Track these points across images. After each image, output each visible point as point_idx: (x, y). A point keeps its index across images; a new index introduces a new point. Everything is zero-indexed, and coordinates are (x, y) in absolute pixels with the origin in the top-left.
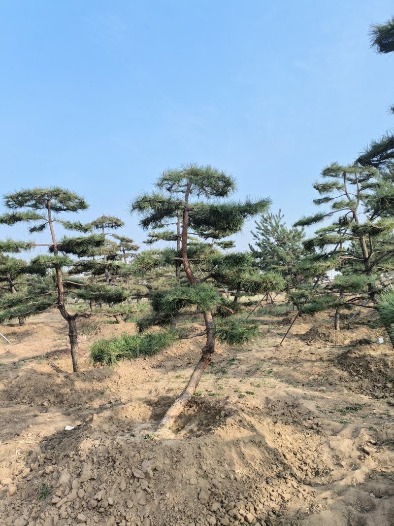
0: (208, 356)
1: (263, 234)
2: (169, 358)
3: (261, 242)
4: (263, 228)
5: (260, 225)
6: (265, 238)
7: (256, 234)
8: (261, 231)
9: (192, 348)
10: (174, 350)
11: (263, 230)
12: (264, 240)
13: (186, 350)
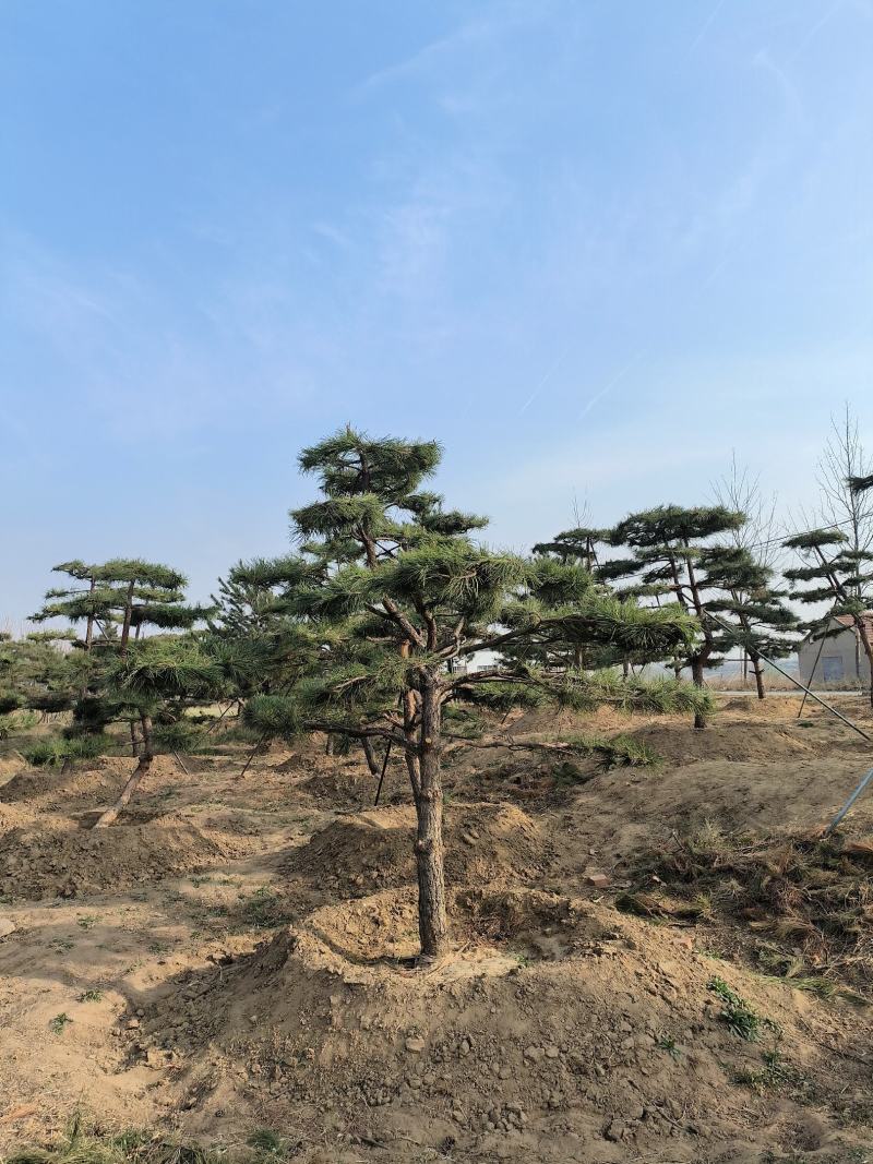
0: (146, 764)
1: (231, 602)
2: (67, 799)
3: (227, 615)
4: (232, 591)
5: (228, 585)
6: (235, 608)
7: (220, 600)
8: (229, 597)
9: (104, 784)
10: (76, 786)
11: (232, 594)
12: (234, 611)
13: (94, 785)
